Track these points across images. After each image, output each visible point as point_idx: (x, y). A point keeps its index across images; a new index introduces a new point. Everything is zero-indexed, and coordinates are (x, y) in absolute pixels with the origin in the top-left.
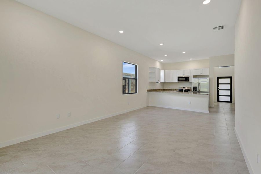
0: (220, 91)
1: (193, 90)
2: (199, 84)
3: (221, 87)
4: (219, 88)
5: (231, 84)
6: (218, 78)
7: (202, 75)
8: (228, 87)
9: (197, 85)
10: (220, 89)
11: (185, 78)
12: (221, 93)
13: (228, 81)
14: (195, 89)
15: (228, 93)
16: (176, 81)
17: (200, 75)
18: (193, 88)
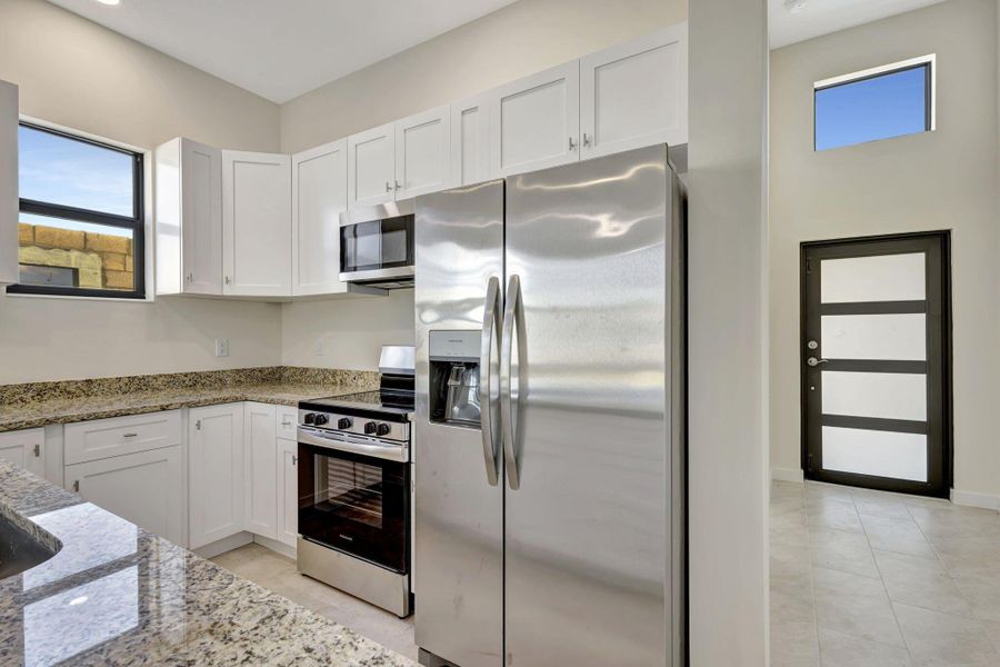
0: (825, 375)
3: (837, 337)
4: (817, 353)
5: (939, 308)
6: (813, 253)
8: (909, 337)
10: (825, 355)
11: (401, 238)
12: (838, 393)
13: (906, 276)
15: (910, 397)
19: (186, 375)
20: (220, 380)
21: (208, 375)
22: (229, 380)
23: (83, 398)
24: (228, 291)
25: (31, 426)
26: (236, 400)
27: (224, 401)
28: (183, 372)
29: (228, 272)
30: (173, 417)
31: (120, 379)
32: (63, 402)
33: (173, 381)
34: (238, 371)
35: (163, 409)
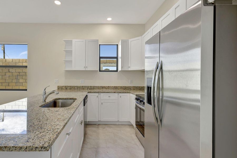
19: (124, 87)
20: (130, 88)
21: (128, 87)
22: (132, 88)
23: (108, 89)
24: (129, 69)
25: (97, 93)
26: (128, 93)
27: (126, 93)
28: (123, 86)
29: (130, 66)
30: (116, 94)
31: (113, 86)
32: (105, 89)
33: (121, 88)
34: (134, 87)
35: (115, 93)
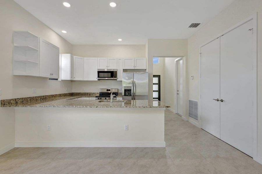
1: (125, 95)
2: (134, 83)
5: (159, 84)
7: (136, 68)
9: (131, 85)
11: (110, 74)
14: (128, 92)
16: (94, 77)
17: (133, 68)
18: (125, 90)
29: (74, 76)
